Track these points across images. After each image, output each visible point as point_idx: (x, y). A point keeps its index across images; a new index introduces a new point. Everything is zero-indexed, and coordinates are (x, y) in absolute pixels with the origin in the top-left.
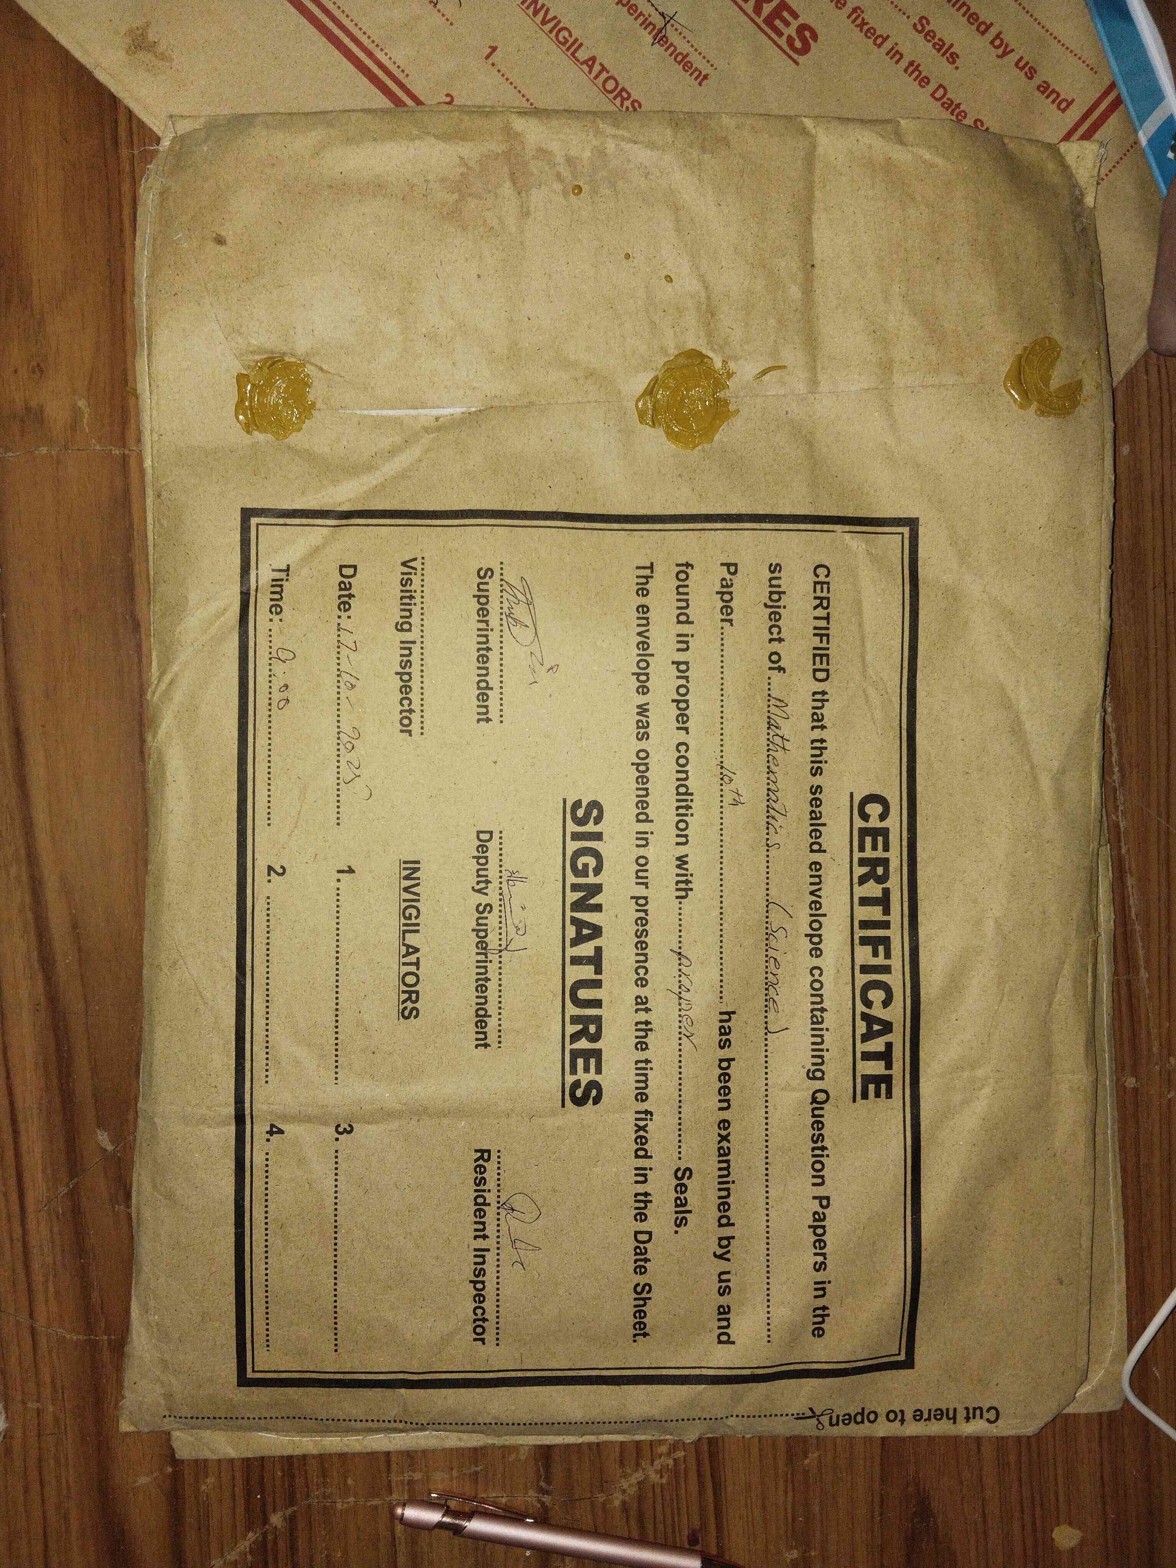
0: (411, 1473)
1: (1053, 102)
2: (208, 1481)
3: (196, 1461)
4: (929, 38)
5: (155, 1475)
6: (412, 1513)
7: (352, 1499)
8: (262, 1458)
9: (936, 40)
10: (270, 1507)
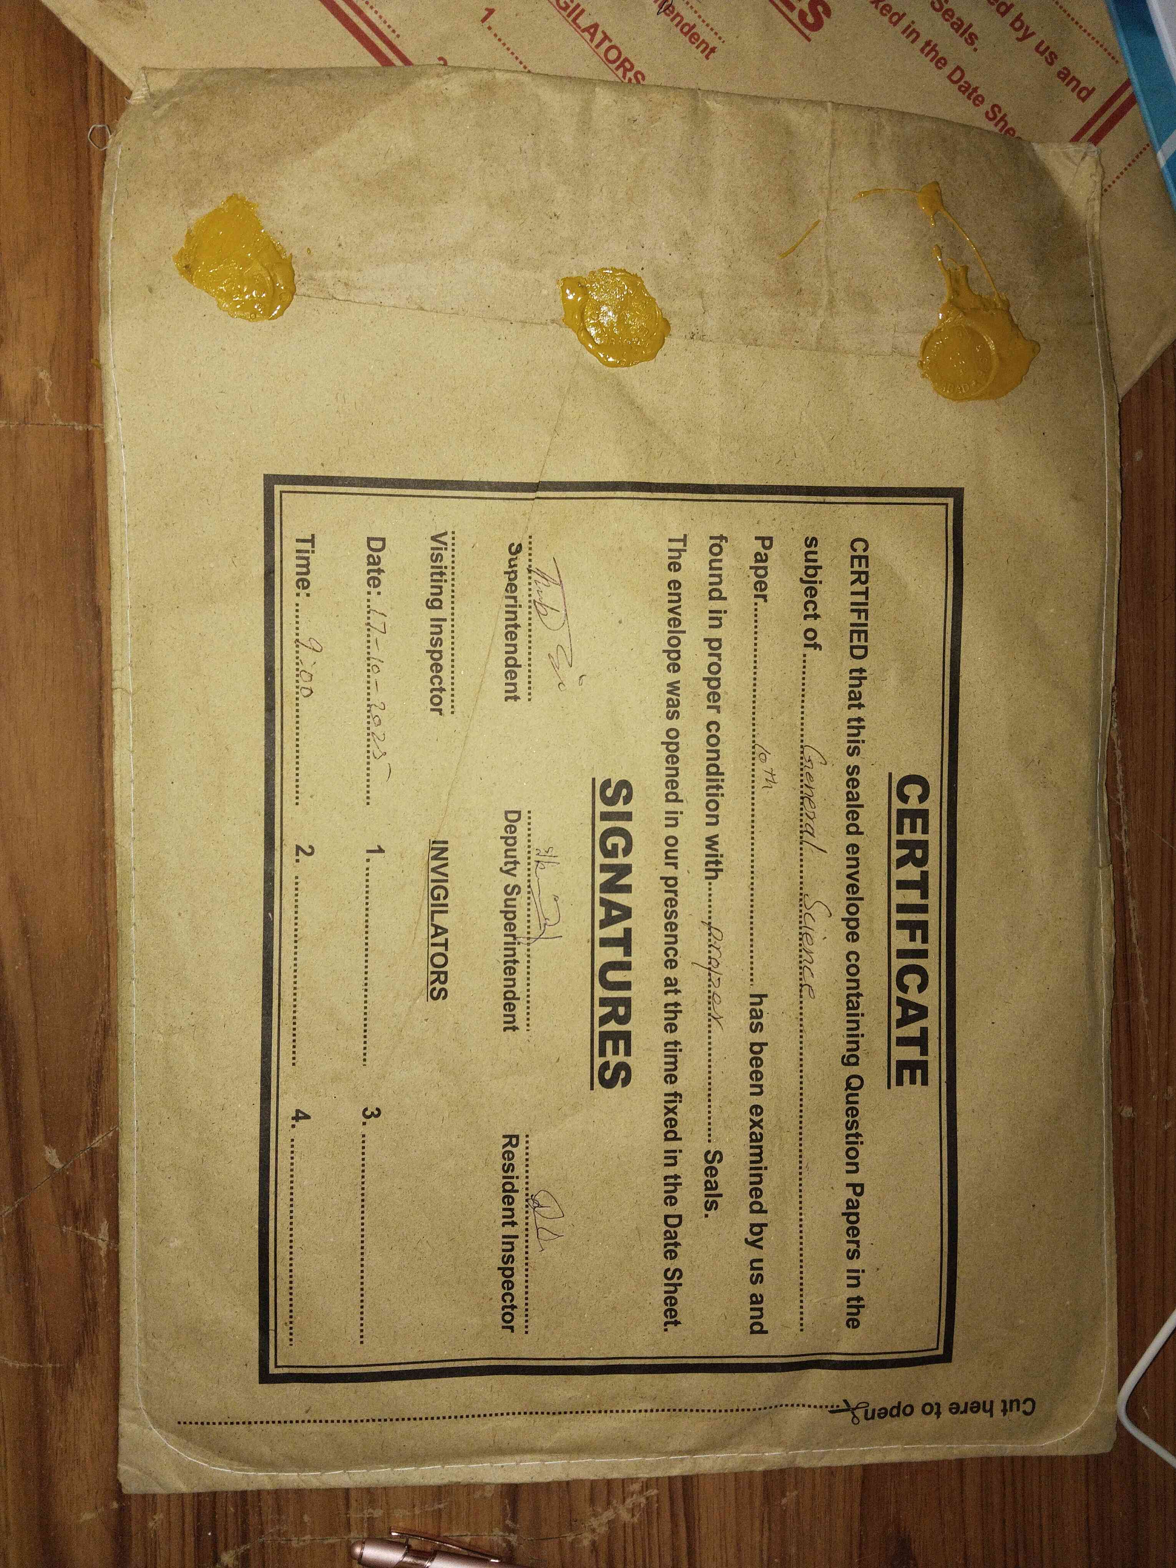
0: (370, 1510)
1: (1073, 90)
2: (156, 1517)
3: (144, 1496)
4: (947, 17)
5: (100, 1510)
6: (371, 1553)
7: (308, 1537)
8: (214, 1494)
9: (954, 20)
10: (221, 1546)
